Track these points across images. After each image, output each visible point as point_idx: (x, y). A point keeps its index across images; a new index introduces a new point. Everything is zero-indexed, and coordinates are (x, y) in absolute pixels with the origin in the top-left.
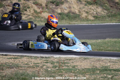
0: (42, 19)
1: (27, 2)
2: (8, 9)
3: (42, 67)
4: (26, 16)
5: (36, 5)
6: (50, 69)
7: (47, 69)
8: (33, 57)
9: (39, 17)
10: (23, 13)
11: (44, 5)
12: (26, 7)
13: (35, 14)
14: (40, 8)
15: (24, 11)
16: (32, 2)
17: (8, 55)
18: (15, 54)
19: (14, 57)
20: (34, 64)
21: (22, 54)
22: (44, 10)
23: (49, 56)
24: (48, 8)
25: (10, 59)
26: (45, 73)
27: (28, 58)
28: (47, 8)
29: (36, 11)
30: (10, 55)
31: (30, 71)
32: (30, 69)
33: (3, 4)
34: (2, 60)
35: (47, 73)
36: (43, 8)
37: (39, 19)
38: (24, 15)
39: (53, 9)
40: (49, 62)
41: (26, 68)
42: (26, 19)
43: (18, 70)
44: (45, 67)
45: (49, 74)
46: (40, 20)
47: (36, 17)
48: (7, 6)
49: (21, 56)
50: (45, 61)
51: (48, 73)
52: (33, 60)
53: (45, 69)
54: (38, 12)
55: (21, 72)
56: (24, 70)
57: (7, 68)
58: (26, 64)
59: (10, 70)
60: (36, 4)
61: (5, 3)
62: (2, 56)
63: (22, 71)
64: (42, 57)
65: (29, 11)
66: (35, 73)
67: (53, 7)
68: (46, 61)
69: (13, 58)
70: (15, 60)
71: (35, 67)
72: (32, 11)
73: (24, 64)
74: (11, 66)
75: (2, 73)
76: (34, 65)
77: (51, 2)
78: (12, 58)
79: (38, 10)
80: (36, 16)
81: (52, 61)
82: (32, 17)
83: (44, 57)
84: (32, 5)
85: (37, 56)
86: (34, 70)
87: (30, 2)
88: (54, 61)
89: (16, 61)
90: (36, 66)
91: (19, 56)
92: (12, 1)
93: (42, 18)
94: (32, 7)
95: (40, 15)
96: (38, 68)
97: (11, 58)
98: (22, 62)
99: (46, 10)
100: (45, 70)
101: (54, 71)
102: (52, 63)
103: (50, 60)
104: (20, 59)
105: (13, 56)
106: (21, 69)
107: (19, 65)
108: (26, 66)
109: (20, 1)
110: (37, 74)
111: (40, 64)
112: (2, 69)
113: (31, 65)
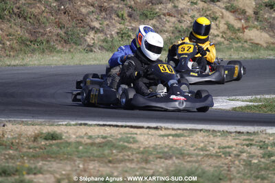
0: (246, 45)
1: (211, 6)
2: (168, 22)
5: (231, 12)
6: (256, 161)
7: (250, 161)
8: (219, 131)
9: (238, 40)
11: (250, 12)
13: (229, 34)
14: (240, 20)
16: (223, 6)
17: (161, 128)
18: (177, 126)
19: (174, 132)
20: (219, 148)
21: (193, 125)
22: (251, 24)
23: (256, 131)
24: (260, 19)
25: (166, 138)
26: (245, 170)
27: (206, 134)
28: (257, 19)
29: (233, 27)
30: (165, 129)
31: (210, 166)
32: (211, 161)
33: (157, 10)
34: (146, 140)
35: (248, 169)
36: (247, 20)
37: (240, 44)
39: (271, 20)
40: (255, 145)
41: (199, 158)
43: (182, 163)
44: (245, 154)
45: (252, 172)
46: (242, 47)
47: (231, 40)
48: (164, 15)
49: (190, 129)
50: (245, 142)
51: (251, 170)
52: (218, 140)
53: (244, 160)
54: (237, 28)
55: (188, 167)
56: (196, 162)
57: (157, 158)
58: (202, 149)
59: (163, 162)
60: (233, 10)
61: (160, 9)
62: (147, 130)
63: (190, 164)
64: (239, 132)
65: (215, 27)
66: (222, 169)
67: (271, 17)
68: (247, 142)
69: (173, 136)
70: (177, 139)
71: (220, 156)
72: (223, 27)
73: (197, 148)
74: (166, 152)
75: (145, 168)
76: (218, 151)
77: (266, 6)
78: (170, 135)
79: (238, 25)
80: (233, 37)
81: (261, 141)
82: (223, 39)
83: (243, 133)
84: (222, 13)
85: (229, 131)
87: (219, 7)
88: (267, 141)
89: (177, 143)
90: (223, 154)
91: (186, 129)
92: (177, 5)
93: (246, 42)
94: (222, 17)
95: (241, 34)
96: (230, 158)
97: (168, 136)
98: (192, 143)
99: (256, 23)
100: (244, 163)
101: (266, 164)
102: (263, 146)
103: (256, 138)
104: (188, 136)
105: (173, 129)
106: (189, 159)
107: (185, 152)
108: (202, 153)
109: (196, 3)
110: (226, 172)
111: (234, 149)
112: (147, 161)
113: (213, 151)
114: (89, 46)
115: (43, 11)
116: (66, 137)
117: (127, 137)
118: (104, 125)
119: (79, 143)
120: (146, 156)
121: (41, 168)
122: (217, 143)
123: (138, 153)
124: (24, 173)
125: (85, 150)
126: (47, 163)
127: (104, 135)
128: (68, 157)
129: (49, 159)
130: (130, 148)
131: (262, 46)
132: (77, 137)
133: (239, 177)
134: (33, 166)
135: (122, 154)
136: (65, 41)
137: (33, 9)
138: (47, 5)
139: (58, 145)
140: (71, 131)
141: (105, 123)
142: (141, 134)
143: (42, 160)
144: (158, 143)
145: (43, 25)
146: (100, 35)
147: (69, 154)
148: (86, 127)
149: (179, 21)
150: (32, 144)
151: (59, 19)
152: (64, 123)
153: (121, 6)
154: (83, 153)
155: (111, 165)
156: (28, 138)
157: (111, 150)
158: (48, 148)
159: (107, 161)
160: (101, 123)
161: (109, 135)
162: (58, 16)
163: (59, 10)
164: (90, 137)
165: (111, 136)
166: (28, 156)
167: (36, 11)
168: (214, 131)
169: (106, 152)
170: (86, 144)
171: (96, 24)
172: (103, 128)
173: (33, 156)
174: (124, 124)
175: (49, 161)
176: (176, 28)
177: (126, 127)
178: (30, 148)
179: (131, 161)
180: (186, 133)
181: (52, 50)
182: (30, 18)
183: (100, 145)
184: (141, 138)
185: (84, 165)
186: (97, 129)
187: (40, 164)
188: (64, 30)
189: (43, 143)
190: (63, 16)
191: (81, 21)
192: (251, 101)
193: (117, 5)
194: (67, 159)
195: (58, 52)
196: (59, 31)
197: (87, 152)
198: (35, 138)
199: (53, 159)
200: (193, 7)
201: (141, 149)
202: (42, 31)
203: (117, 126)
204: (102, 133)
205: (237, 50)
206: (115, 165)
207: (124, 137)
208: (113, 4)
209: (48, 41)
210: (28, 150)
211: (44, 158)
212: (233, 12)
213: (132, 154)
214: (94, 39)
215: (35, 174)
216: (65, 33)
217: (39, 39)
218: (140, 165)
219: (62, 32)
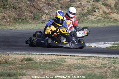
0: (111, 20)
1: (96, 3)
3: (110, 68)
4: (95, 17)
5: (105, 6)
7: (115, 70)
8: (101, 57)
9: (108, 18)
10: (92, 14)
11: (113, 6)
12: (95, 8)
13: (104, 15)
14: (109, 9)
15: (93, 12)
16: (101, 3)
17: (76, 56)
18: (83, 55)
19: (81, 58)
20: (101, 64)
21: (90, 55)
22: (113, 11)
23: (117, 57)
24: (117, 9)
25: (78, 60)
27: (95, 58)
28: (116, 9)
29: (105, 12)
30: (78, 56)
31: (98, 72)
32: (98, 70)
34: (70, 61)
35: (114, 73)
36: (112, 9)
38: (93, 16)
40: (117, 63)
41: (93, 69)
42: (95, 19)
43: (85, 71)
44: (112, 67)
45: (116, 75)
46: (110, 21)
47: (105, 18)
48: (76, 7)
49: (89, 56)
50: (112, 62)
51: (116, 74)
52: (101, 61)
53: (112, 70)
54: (107, 13)
55: (88, 73)
56: (92, 70)
57: (75, 69)
58: (94, 65)
59: (77, 70)
60: (106, 5)
61: (74, 5)
62: (70, 57)
63: (89, 71)
64: (110, 58)
65: (98, 12)
66: (103, 73)
68: (114, 62)
69: (81, 59)
70: (83, 60)
71: (102, 68)
72: (101, 12)
73: (92, 65)
74: (78, 66)
75: (70, 73)
76: (101, 66)
78: (80, 59)
79: (108, 11)
82: (101, 18)
83: (111, 58)
84: (101, 6)
85: (105, 57)
86: (101, 70)
87: (100, 4)
89: (83, 62)
90: (103, 67)
91: (87, 56)
92: (81, 3)
93: (111, 18)
94: (101, 8)
95: (109, 15)
96: (106, 69)
97: (79, 59)
98: (90, 62)
99: (115, 10)
100: (112, 71)
103: (117, 60)
104: (88, 59)
105: (81, 56)
106: (88, 69)
107: (87, 66)
108: (94, 66)
109: (89, 2)
110: (105, 75)
111: (108, 65)
112: (70, 70)
113: (99, 66)
114: (43, 21)
115: (24, 6)
116: (35, 60)
117: (61, 60)
118: (51, 55)
119: (41, 63)
120: (70, 68)
121: (25, 73)
122: (100, 62)
123: (67, 67)
124: (18, 75)
125: (43, 65)
126: (27, 71)
127: (52, 59)
128: (37, 69)
129: (28, 69)
130: (63, 65)
131: (118, 20)
132: (40, 60)
133: (110, 77)
134: (21, 72)
135: (59, 67)
136: (33, 19)
137: (19, 5)
138: (25, 3)
139: (32, 63)
140: (37, 57)
141: (52, 54)
142: (67, 58)
143: (25, 70)
144: (75, 62)
145: (23, 12)
146: (48, 16)
147: (37, 67)
148: (44, 55)
149: (82, 10)
150: (21, 63)
151: (31, 9)
152: (34, 54)
153: (57, 3)
154: (43, 67)
155: (55, 72)
156: (19, 60)
157: (55, 66)
158: (28, 65)
159: (53, 70)
160: (50, 54)
161: (54, 59)
162: (30, 8)
163: (30, 5)
164: (46, 60)
165: (55, 59)
166: (19, 68)
167: (20, 6)
168: (99, 57)
169: (53, 66)
170: (44, 63)
171: (47, 11)
172: (51, 56)
173: (21, 68)
174: (60, 54)
175: (28, 70)
176: (81, 13)
177: (61, 55)
178: (20, 65)
179: (64, 70)
180: (87, 58)
181: (27, 22)
182: (18, 9)
183: (50, 63)
184: (67, 60)
185: (43, 72)
186: (48, 56)
187: (24, 71)
188: (32, 14)
189: (25, 62)
190: (32, 8)
191: (40, 10)
192: (114, 44)
193: (55, 3)
194: (36, 69)
195: (30, 23)
196: (30, 14)
197: (44, 66)
198: (22, 60)
199: (30, 70)
200: (88, 4)
201: (68, 65)
202: (23, 14)
203: (57, 55)
204: (51, 58)
205: (107, 22)
206: (57, 72)
207: (60, 59)
208: (54, 3)
209: (26, 19)
210: (19, 66)
211: (26, 69)
212: (106, 6)
213: (64, 67)
214: (45, 18)
215: (22, 76)
216: (33, 15)
217: (22, 18)
218: (67, 72)
219: (32, 15)
